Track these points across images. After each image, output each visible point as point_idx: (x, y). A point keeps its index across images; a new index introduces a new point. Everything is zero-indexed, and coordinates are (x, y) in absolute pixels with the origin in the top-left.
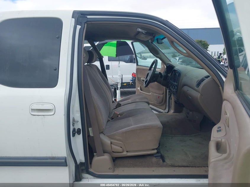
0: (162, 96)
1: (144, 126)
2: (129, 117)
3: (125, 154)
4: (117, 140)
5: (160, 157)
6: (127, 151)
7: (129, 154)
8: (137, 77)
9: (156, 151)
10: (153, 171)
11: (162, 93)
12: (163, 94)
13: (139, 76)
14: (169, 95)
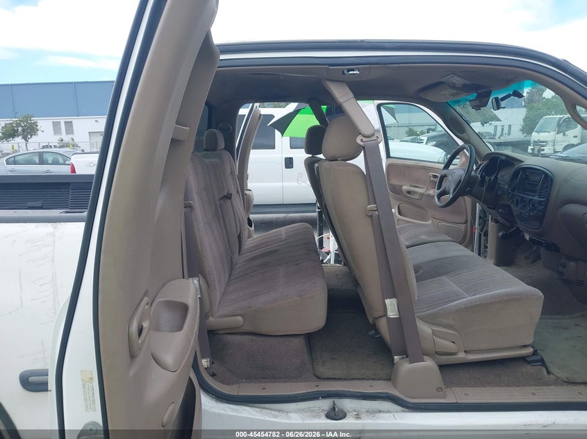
0: (463, 227)
1: (509, 295)
2: (439, 275)
3: (462, 356)
4: (444, 327)
5: (540, 364)
6: (465, 352)
7: (472, 357)
8: (390, 185)
9: (530, 350)
10: (534, 394)
11: (463, 220)
12: (466, 222)
13: (395, 182)
14: (480, 224)
